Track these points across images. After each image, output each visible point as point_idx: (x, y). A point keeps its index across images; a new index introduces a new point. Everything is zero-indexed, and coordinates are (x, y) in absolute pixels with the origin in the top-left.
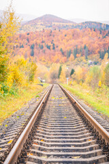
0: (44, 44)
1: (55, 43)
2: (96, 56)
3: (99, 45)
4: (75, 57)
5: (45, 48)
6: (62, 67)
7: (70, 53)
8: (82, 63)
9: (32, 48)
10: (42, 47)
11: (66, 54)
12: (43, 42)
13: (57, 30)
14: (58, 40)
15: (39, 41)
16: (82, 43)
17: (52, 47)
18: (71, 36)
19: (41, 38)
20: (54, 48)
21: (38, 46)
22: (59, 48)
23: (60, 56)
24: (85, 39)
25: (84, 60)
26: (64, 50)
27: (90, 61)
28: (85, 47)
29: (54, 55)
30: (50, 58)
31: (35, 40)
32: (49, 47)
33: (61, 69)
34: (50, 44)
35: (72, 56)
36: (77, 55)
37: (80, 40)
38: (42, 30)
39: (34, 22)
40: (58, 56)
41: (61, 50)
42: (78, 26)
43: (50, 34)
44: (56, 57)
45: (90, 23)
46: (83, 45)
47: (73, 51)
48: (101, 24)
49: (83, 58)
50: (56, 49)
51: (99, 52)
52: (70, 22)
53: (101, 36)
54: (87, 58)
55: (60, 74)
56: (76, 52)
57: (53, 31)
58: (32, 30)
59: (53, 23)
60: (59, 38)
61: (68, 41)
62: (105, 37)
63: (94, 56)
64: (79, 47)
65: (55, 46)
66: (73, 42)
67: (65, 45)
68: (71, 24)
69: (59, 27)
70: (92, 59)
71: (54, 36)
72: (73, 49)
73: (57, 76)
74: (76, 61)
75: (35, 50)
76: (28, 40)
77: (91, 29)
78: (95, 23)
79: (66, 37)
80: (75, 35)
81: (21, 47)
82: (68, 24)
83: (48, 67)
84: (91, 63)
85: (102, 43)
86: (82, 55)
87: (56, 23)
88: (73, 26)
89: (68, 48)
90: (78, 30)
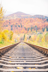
0: (17, 25)
2: (41, 30)
3: (42, 25)
4: (31, 31)
5: (18, 27)
6: (25, 35)
8: (34, 33)
9: (12, 26)
10: (16, 26)
11: (27, 29)
12: (16, 24)
13: (23, 18)
14: (24, 23)
15: (15, 24)
16: (34, 24)
17: (20, 26)
18: (29, 21)
19: (15, 22)
20: (21, 27)
21: (14, 26)
23: (24, 30)
24: (36, 23)
25: (36, 32)
26: (26, 27)
27: (38, 33)
28: (36, 26)
30: (20, 31)
31: (13, 23)
32: (19, 26)
33: (25, 36)
34: (20, 25)
35: (30, 30)
36: (32, 30)
37: (33, 23)
38: (16, 18)
39: (12, 15)
40: (23, 30)
41: (25, 27)
42: (33, 17)
43: (20, 20)
45: (38, 15)
46: (35, 25)
47: (30, 28)
48: (43, 16)
50: (23, 27)
51: (42, 29)
52: (29, 15)
53: (43, 21)
54: (36, 31)
56: (32, 28)
57: (21, 19)
58: (12, 18)
59: (21, 16)
62: (45, 22)
63: (40, 30)
64: (33, 26)
65: (22, 26)
66: (30, 24)
67: (27, 25)
68: (30, 16)
69: (24, 17)
70: (39, 32)
71: (22, 21)
72: (30, 27)
73: (23, 39)
74: (32, 32)
75: (13, 28)
76: (10, 23)
77: (39, 18)
78: (40, 15)
79: (27, 22)
80: (31, 21)
81: (6, 26)
82: (28, 16)
83: (19, 35)
85: (44, 24)
86: (34, 30)
87: (23, 16)
88: (30, 17)
89: (28, 27)
90: (33, 19)
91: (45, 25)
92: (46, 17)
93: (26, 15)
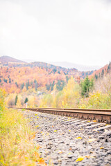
0: (1, 79)
1: (11, 78)
2: (44, 88)
3: (46, 79)
4: (28, 89)
5: (3, 82)
6: (19, 97)
7: (23, 86)
8: (32, 94)
10: (0, 81)
11: (20, 87)
12: (1, 77)
13: (13, 68)
14: (14, 76)
16: (32, 78)
17: (8, 81)
18: (24, 73)
20: (10, 82)
22: (15, 82)
23: (15, 88)
24: (35, 75)
25: (35, 91)
26: (18, 83)
27: (39, 92)
28: (35, 81)
29: (10, 87)
30: (7, 89)
32: (6, 81)
33: (17, 98)
34: (6, 78)
35: (25, 88)
36: (29, 87)
37: (31, 75)
40: (13, 88)
42: (29, 65)
43: (7, 71)
44: (12, 89)
45: (39, 63)
46: (33, 80)
47: (26, 84)
49: (34, 89)
50: (12, 82)
51: (46, 85)
53: (47, 73)
54: (36, 90)
55: (16, 102)
56: (28, 85)
57: (9, 69)
59: (9, 63)
60: (14, 74)
61: (21, 76)
62: (50, 74)
63: (42, 88)
64: (30, 81)
65: (11, 80)
66: (25, 77)
67: (19, 79)
68: (24, 63)
69: (14, 65)
70: (40, 90)
71: (10, 72)
73: (14, 103)
74: (28, 92)
77: (39, 67)
79: (20, 73)
80: (27, 72)
82: (21, 63)
84: (40, 94)
85: (48, 78)
86: (33, 87)
87: (11, 63)
88: (25, 65)
89: (21, 82)
90: (29, 68)
91: (50, 79)
92: (52, 65)
93: (18, 61)
